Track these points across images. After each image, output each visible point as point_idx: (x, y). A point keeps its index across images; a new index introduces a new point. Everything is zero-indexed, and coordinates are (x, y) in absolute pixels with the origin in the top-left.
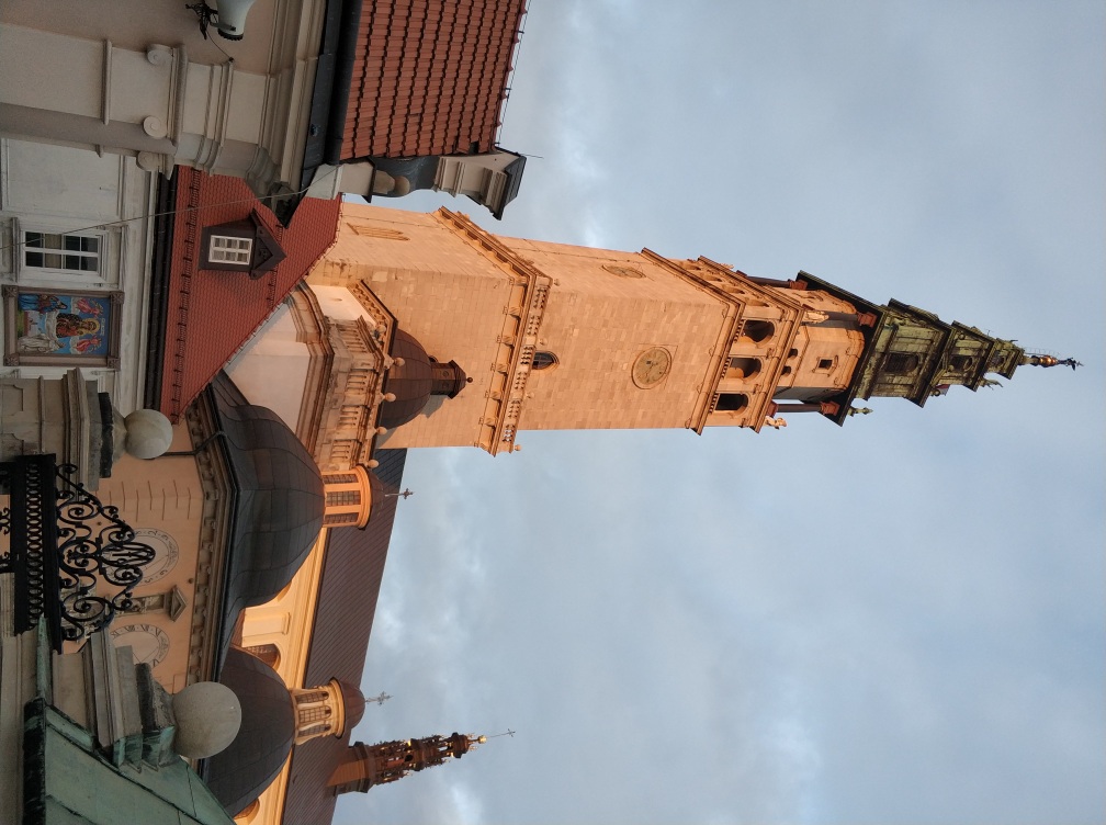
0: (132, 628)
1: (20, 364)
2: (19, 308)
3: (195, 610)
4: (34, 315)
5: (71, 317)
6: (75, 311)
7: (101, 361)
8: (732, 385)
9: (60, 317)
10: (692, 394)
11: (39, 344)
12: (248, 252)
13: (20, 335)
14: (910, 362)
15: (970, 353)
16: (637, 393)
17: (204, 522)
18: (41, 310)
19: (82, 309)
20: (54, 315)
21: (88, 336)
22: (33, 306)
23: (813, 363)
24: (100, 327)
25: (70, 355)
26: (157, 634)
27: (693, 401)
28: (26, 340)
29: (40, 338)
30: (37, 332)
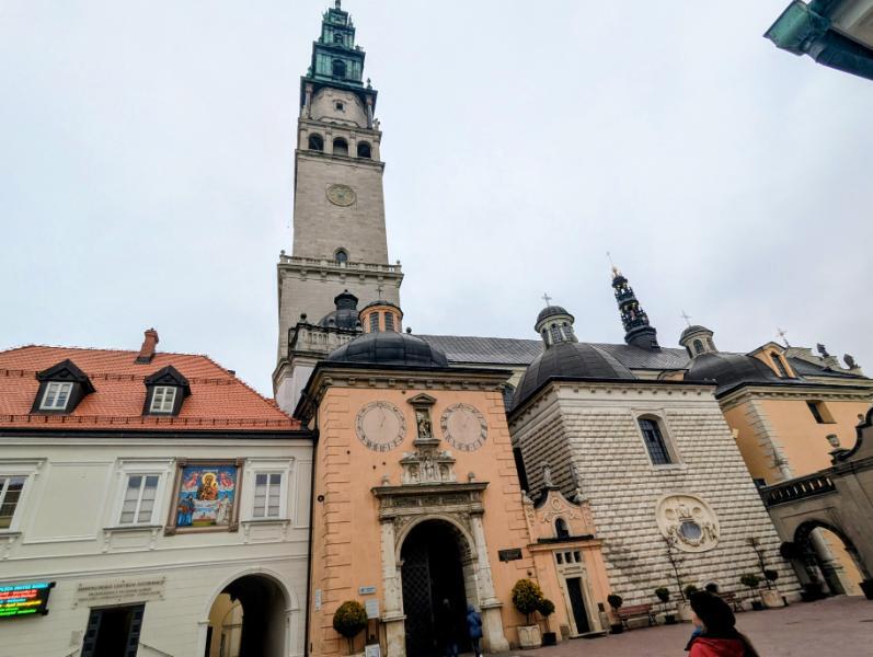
0: (445, 428)
1: (237, 521)
2: (190, 525)
3: (430, 388)
4: (196, 516)
5: (200, 491)
6: (195, 489)
7: (239, 471)
8: (353, 151)
9: (198, 498)
10: (358, 171)
11: (223, 511)
12: (166, 389)
13: (214, 523)
14: (339, 64)
15: (332, 35)
16: (359, 201)
17: (352, 386)
18: (192, 509)
19: (193, 484)
20: (196, 502)
21: (218, 480)
22: (188, 516)
23: (340, 112)
24: (210, 473)
25: (234, 491)
26: (450, 411)
27: (363, 171)
28: (219, 519)
29: (218, 510)
30: (213, 512)
